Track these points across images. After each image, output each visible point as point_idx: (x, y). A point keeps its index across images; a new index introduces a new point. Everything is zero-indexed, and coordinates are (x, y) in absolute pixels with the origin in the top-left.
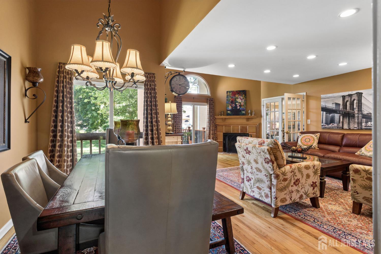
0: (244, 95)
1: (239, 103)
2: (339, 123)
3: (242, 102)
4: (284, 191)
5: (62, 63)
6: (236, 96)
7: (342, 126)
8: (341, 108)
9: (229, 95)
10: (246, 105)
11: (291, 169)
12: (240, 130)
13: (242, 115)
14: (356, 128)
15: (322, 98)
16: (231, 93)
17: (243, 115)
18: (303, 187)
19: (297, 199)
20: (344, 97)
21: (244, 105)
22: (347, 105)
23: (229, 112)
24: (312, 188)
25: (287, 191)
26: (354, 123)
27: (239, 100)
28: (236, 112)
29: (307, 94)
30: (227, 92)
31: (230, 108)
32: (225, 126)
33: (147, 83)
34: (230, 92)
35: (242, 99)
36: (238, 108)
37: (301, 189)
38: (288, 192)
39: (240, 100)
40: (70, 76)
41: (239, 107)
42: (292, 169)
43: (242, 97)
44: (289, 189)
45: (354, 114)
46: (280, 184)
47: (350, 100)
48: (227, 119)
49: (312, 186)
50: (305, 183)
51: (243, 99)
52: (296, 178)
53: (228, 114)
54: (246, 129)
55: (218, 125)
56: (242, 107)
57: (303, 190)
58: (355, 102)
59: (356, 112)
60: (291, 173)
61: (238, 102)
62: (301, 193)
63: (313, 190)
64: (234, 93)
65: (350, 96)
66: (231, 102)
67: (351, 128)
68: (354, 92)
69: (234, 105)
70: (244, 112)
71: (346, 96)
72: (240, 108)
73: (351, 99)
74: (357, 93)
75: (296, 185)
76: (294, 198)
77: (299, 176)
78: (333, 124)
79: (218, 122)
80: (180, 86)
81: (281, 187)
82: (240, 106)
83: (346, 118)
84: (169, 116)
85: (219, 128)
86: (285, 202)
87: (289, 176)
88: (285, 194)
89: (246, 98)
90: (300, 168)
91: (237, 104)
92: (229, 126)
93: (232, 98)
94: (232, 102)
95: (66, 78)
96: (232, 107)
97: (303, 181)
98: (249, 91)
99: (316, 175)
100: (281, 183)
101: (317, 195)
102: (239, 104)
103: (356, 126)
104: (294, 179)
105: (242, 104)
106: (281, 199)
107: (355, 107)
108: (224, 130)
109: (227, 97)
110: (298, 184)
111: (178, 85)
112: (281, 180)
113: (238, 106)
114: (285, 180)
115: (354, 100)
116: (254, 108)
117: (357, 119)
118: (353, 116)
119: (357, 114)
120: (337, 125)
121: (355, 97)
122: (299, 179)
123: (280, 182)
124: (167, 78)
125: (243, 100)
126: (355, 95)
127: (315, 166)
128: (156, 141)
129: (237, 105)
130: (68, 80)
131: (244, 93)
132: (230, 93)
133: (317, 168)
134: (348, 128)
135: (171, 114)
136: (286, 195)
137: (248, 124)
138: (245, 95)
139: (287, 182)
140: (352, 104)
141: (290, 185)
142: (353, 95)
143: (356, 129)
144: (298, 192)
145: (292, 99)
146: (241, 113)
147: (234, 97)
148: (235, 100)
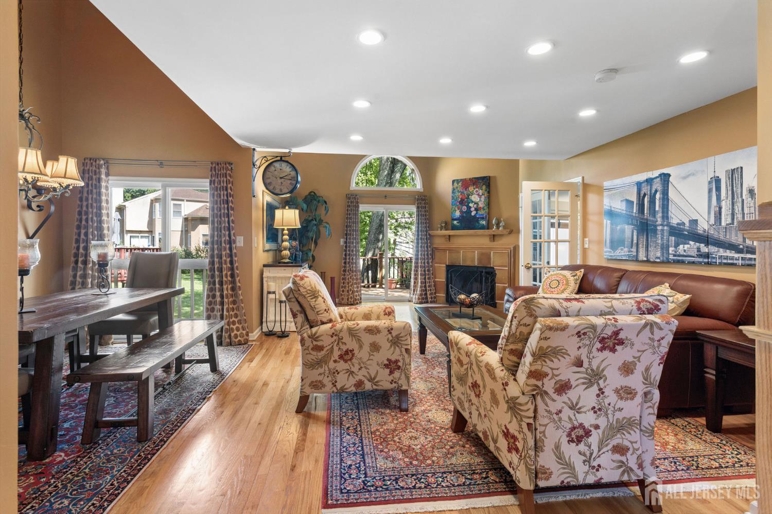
0: (484, 187)
1: (475, 203)
2: (632, 248)
3: (480, 200)
4: (317, 369)
5: (87, 158)
6: (470, 188)
7: (635, 254)
8: (635, 211)
9: (457, 188)
10: (489, 208)
11: (333, 331)
12: (478, 259)
13: (480, 229)
14: (659, 258)
15: (605, 188)
16: (460, 184)
17: (483, 228)
18: (362, 365)
19: (350, 387)
20: (639, 185)
21: (485, 208)
22: (644, 205)
23: (455, 222)
24: (388, 371)
25: (323, 369)
26: (655, 247)
27: (475, 198)
28: (469, 222)
29: (585, 182)
30: (453, 181)
31: (458, 214)
32: (450, 250)
33: (213, 179)
34: (458, 181)
35: (481, 194)
36: (473, 214)
37: (360, 369)
38: (327, 372)
39: (477, 196)
40: (98, 176)
41: (475, 212)
42: (335, 330)
43: (481, 192)
44: (328, 366)
45: (656, 226)
46: (307, 354)
47: (649, 193)
48: (454, 236)
49: (388, 368)
50: (369, 360)
51: (483, 194)
52: (344, 348)
53: (454, 228)
54: (489, 258)
55: (436, 248)
56: (481, 212)
57: (364, 372)
58: (658, 196)
59: (659, 221)
60: (332, 337)
61: (472, 202)
62: (360, 377)
63: (389, 375)
64: (466, 183)
65: (649, 181)
66: (459, 202)
67: (651, 260)
68: (656, 173)
69: (464, 208)
70: (484, 223)
71: (642, 183)
72: (477, 213)
73: (651, 191)
74: (660, 175)
75: (346, 361)
76: (344, 384)
77: (351, 344)
78: (622, 250)
79: (439, 243)
80: (283, 180)
81: (311, 360)
82: (476, 210)
83: (643, 235)
84: (286, 232)
85: (437, 254)
86: (321, 388)
87: (326, 342)
88: (320, 374)
89: (489, 192)
90: (353, 331)
91: (471, 205)
92: (457, 251)
93: (461, 194)
94: (462, 203)
95: (92, 179)
96: (461, 212)
97: (363, 354)
98: (495, 177)
99: (398, 346)
100: (310, 354)
101: (402, 386)
102: (475, 206)
103: (659, 254)
104: (339, 348)
105: (481, 205)
106: (312, 382)
107: (657, 208)
108: (447, 259)
109: (453, 192)
110: (351, 360)
111: (278, 178)
112: (308, 347)
113: (473, 209)
114: (319, 348)
115: (656, 191)
116: (506, 214)
117: (660, 238)
118: (655, 231)
119: (662, 225)
120: (629, 252)
121: (657, 185)
122: (353, 350)
123: (307, 352)
124: (259, 167)
125: (483, 197)
126: (658, 179)
127: (392, 329)
128: (226, 274)
129: (470, 207)
130: (94, 182)
131: (486, 182)
132: (458, 183)
133: (400, 334)
134: (645, 259)
135: (288, 230)
136: (323, 375)
137: (491, 249)
138: (488, 186)
139: (323, 353)
140: (652, 202)
141: (330, 359)
142: (655, 180)
143: (658, 260)
144: (352, 375)
145: (556, 192)
146: (477, 224)
147: (465, 192)
148: (468, 198)
